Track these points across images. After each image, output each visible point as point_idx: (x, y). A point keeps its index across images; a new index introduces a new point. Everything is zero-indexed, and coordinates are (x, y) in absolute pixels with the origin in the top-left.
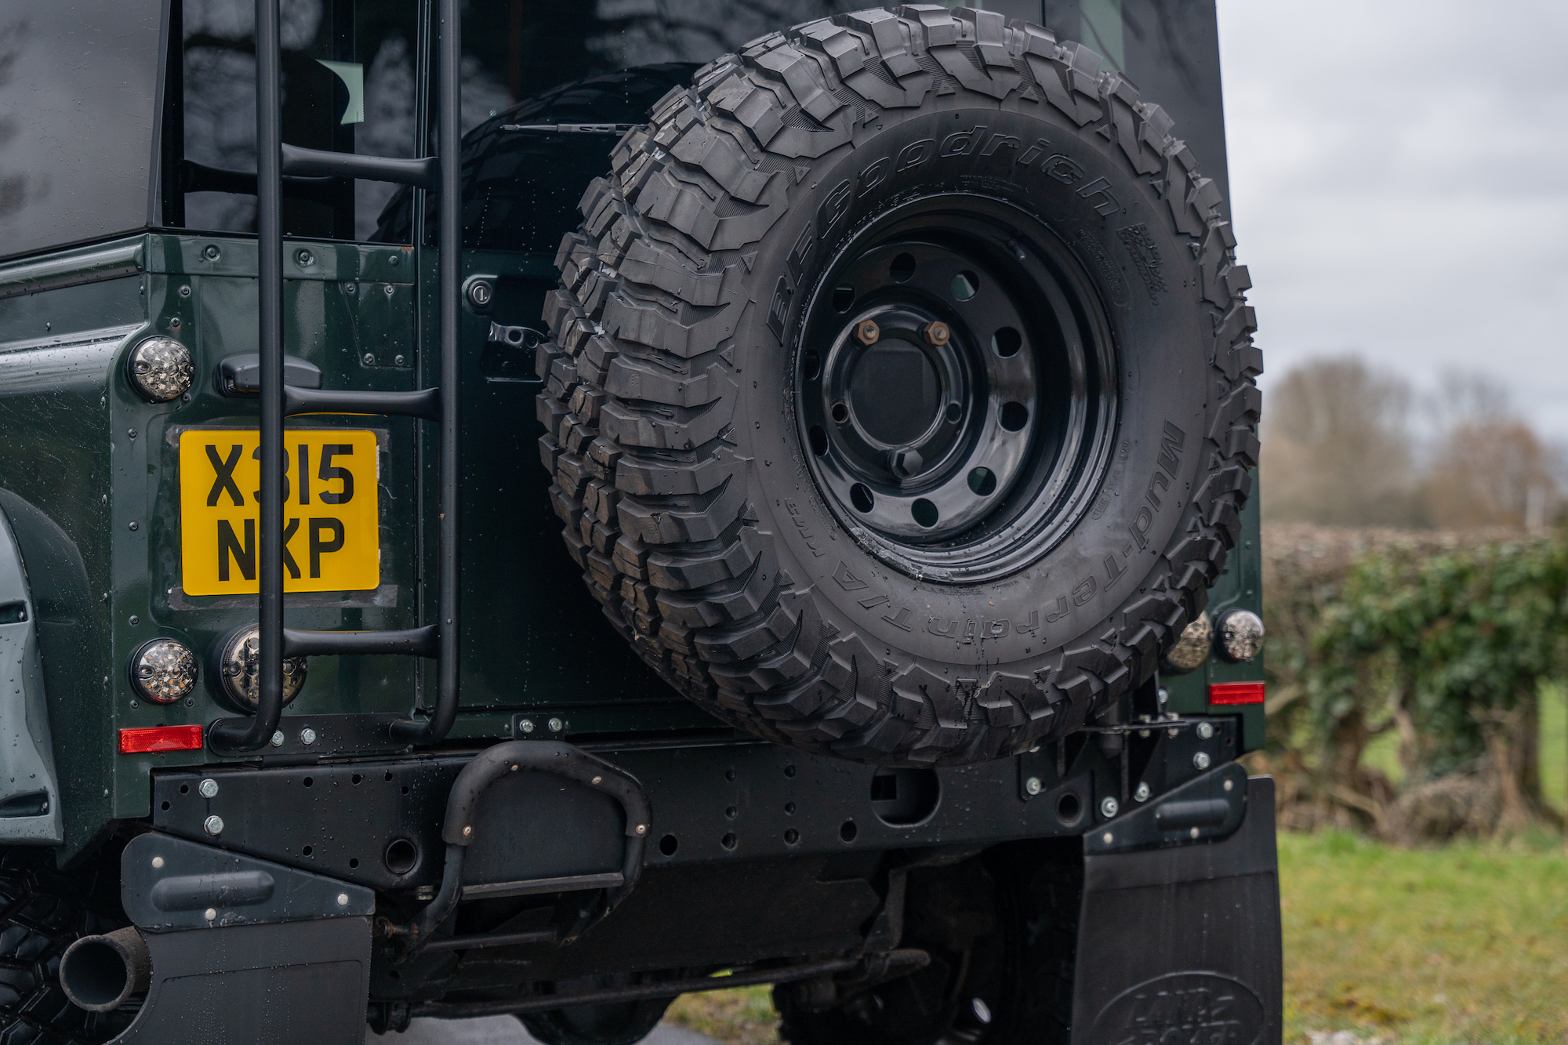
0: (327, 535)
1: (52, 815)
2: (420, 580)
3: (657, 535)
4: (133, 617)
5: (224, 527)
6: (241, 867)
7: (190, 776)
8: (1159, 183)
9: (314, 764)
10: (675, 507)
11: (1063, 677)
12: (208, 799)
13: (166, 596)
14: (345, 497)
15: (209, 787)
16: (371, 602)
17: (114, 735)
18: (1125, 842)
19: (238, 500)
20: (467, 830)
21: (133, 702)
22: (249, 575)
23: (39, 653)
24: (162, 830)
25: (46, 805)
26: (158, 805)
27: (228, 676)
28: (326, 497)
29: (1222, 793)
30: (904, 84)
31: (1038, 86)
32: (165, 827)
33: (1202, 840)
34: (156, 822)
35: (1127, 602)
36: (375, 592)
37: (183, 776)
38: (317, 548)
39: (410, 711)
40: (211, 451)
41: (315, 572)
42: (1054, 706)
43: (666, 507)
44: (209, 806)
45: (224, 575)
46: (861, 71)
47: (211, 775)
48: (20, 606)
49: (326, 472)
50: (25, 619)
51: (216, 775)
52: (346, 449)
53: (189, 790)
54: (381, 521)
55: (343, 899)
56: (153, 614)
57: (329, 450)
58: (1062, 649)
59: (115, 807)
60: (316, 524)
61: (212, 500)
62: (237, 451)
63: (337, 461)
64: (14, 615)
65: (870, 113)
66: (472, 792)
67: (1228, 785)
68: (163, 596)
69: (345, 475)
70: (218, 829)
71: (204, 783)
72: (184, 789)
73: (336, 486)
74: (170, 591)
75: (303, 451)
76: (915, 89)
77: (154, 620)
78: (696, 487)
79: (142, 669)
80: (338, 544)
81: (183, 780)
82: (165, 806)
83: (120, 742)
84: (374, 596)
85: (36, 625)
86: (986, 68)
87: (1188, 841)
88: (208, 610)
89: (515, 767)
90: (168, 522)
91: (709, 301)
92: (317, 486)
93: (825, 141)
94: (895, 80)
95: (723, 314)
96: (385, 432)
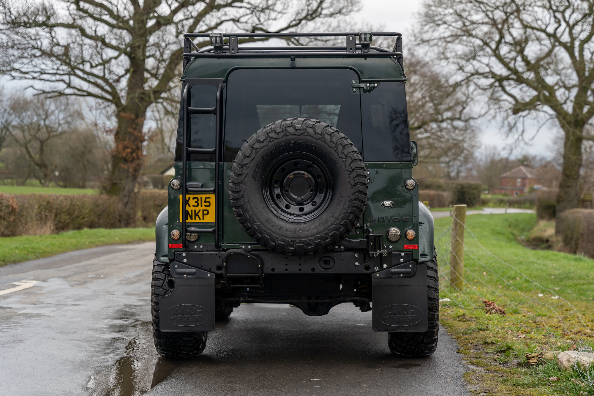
0: (205, 212)
4: (171, 226)
5: (187, 211)
6: (190, 268)
8: (335, 149)
9: (203, 251)
12: (184, 256)
14: (209, 206)
15: (184, 254)
18: (382, 276)
19: (190, 206)
20: (225, 264)
21: (171, 240)
22: (191, 219)
24: (177, 261)
26: (176, 257)
28: (206, 206)
30: (279, 134)
31: (308, 132)
34: (175, 259)
37: (180, 252)
38: (204, 215)
41: (203, 219)
44: (184, 258)
45: (187, 219)
46: (271, 132)
49: (206, 202)
51: (185, 252)
52: (209, 198)
53: (181, 255)
55: (209, 275)
57: (206, 198)
60: (204, 211)
62: (189, 198)
63: (207, 200)
65: (272, 139)
66: (225, 257)
67: (411, 266)
68: (176, 222)
69: (209, 202)
70: (186, 261)
73: (207, 204)
74: (178, 222)
75: (201, 198)
76: (281, 135)
77: (175, 226)
79: (171, 234)
80: (207, 214)
83: (169, 246)
84: (214, 223)
86: (297, 130)
87: (400, 277)
89: (232, 253)
90: (177, 210)
91: (240, 173)
92: (204, 204)
93: (262, 145)
94: (277, 133)
95: (242, 175)
96: (216, 195)
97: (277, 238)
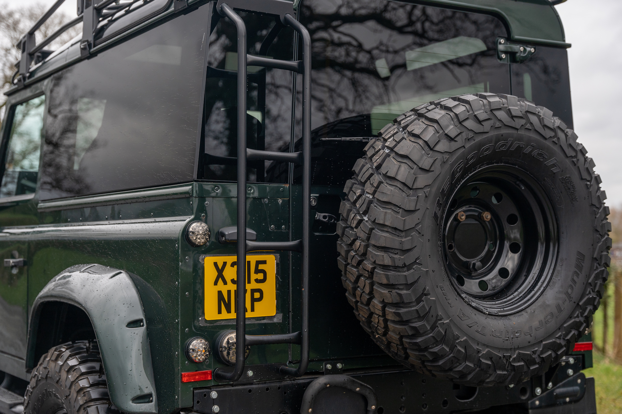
0: (257, 295)
1: (153, 403)
2: (290, 312)
3: (390, 300)
4: (187, 329)
5: (220, 293)
7: (207, 390)
8: (575, 160)
9: (252, 384)
10: (398, 289)
11: (542, 352)
12: (214, 399)
13: (199, 321)
14: (264, 280)
15: (214, 395)
16: (273, 320)
17: (180, 375)
18: (543, 404)
19: (225, 283)
20: (310, 410)
21: (186, 362)
22: (229, 311)
23: (148, 339)
25: (152, 398)
26: (196, 402)
27: (222, 351)
28: (257, 281)
29: (577, 384)
30: (483, 123)
31: (531, 123)
32: (198, 410)
33: (570, 402)
34: (195, 408)
35: (565, 322)
36: (274, 316)
37: (204, 390)
38: (253, 300)
39: (287, 362)
40: (216, 264)
41: (253, 310)
42: (538, 363)
43: (394, 289)
44: (214, 402)
45: (220, 312)
46: (467, 119)
47: (215, 389)
48: (141, 321)
49: (257, 271)
50: (143, 326)
51: (216, 389)
52: (264, 262)
53: (207, 395)
54: (277, 289)
56: (194, 328)
57: (258, 263)
58: (542, 341)
59: (180, 403)
60: (253, 291)
61: (216, 283)
62: (225, 264)
63: (261, 267)
64: (139, 324)
65: (471, 135)
66: (312, 395)
67: (579, 381)
68: (198, 320)
69: (264, 272)
70: (217, 411)
71: (212, 393)
72: (205, 395)
73: (260, 276)
74: (200, 319)
75: (249, 263)
76: (487, 126)
77: (194, 330)
78: (407, 281)
79: (190, 350)
80: (261, 298)
81: (205, 392)
82: (198, 402)
83: (182, 378)
84: (274, 318)
85: (147, 328)
86: (513, 117)
87: (565, 403)
88: (214, 326)
89: (328, 386)
90: (200, 292)
91: (412, 208)
92: (254, 276)
93: (454, 146)
94: (480, 122)
95: (417, 213)
96: (278, 255)
97: (479, 352)
